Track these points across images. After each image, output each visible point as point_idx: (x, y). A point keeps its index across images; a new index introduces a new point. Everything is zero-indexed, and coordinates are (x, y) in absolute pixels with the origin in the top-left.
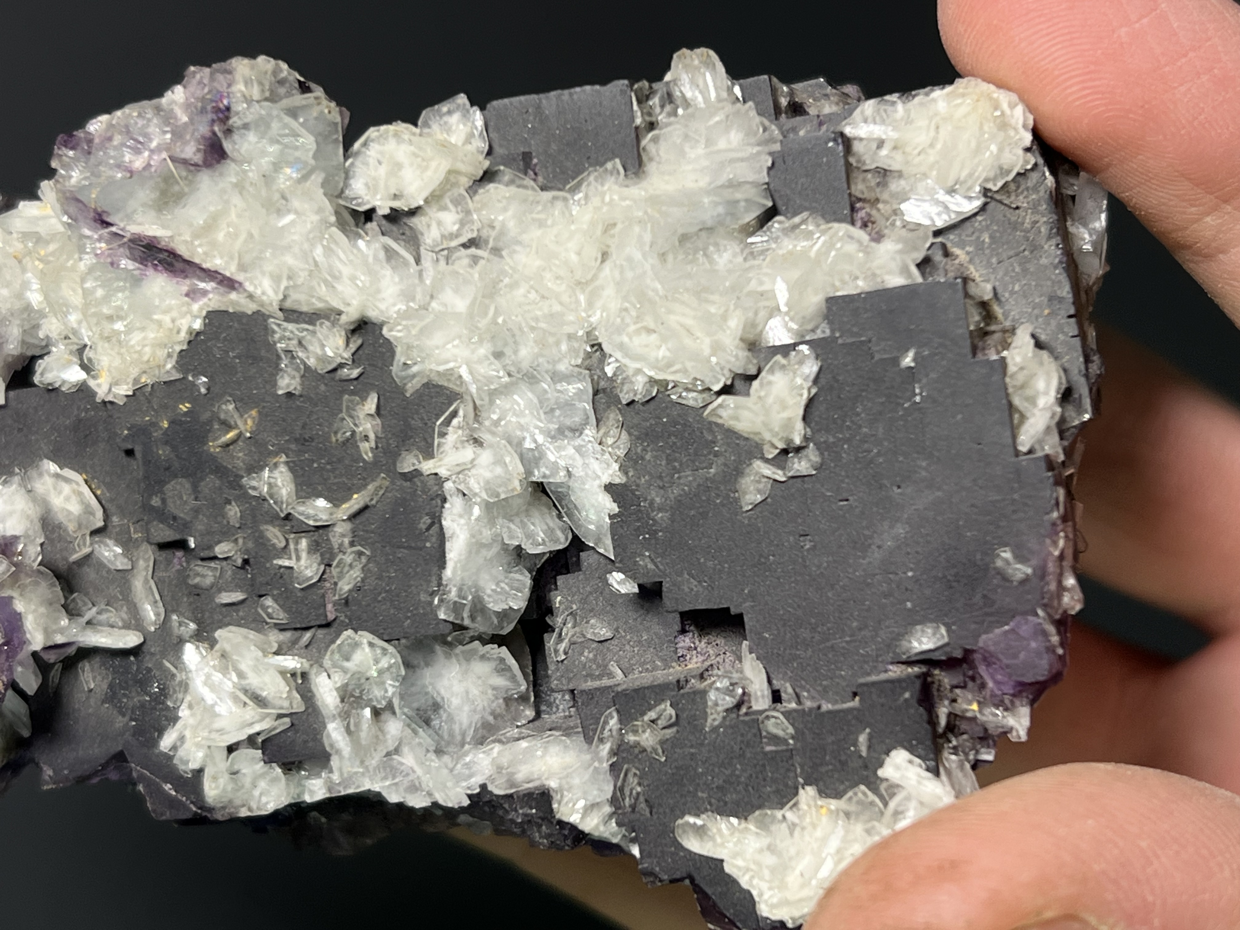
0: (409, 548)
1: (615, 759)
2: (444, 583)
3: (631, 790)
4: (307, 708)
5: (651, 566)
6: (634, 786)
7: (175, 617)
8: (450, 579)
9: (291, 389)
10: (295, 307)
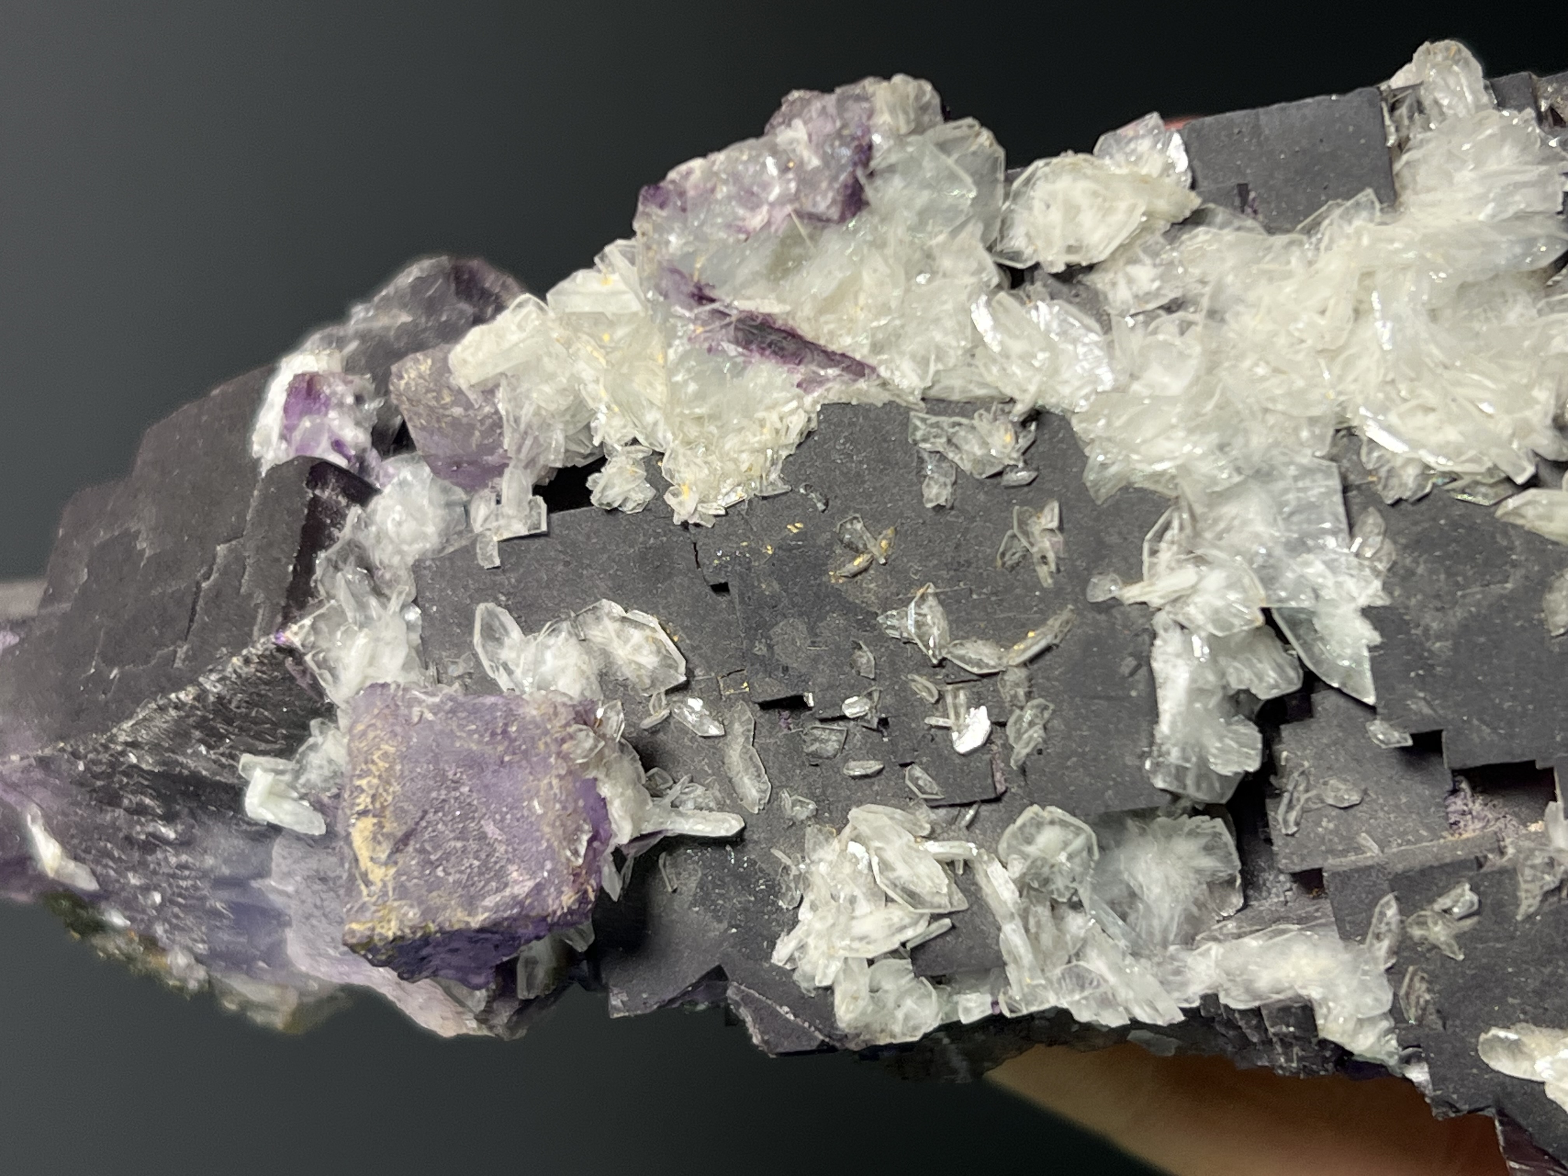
0: (1109, 698)
1: (1393, 961)
2: (1158, 741)
3: (1418, 997)
4: (971, 906)
5: (1426, 710)
6: (1422, 993)
7: (785, 795)
8: (1167, 738)
9: (942, 502)
10: (943, 396)
